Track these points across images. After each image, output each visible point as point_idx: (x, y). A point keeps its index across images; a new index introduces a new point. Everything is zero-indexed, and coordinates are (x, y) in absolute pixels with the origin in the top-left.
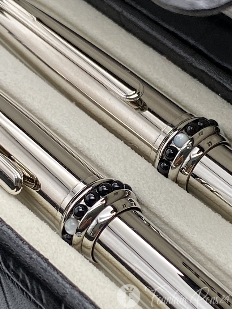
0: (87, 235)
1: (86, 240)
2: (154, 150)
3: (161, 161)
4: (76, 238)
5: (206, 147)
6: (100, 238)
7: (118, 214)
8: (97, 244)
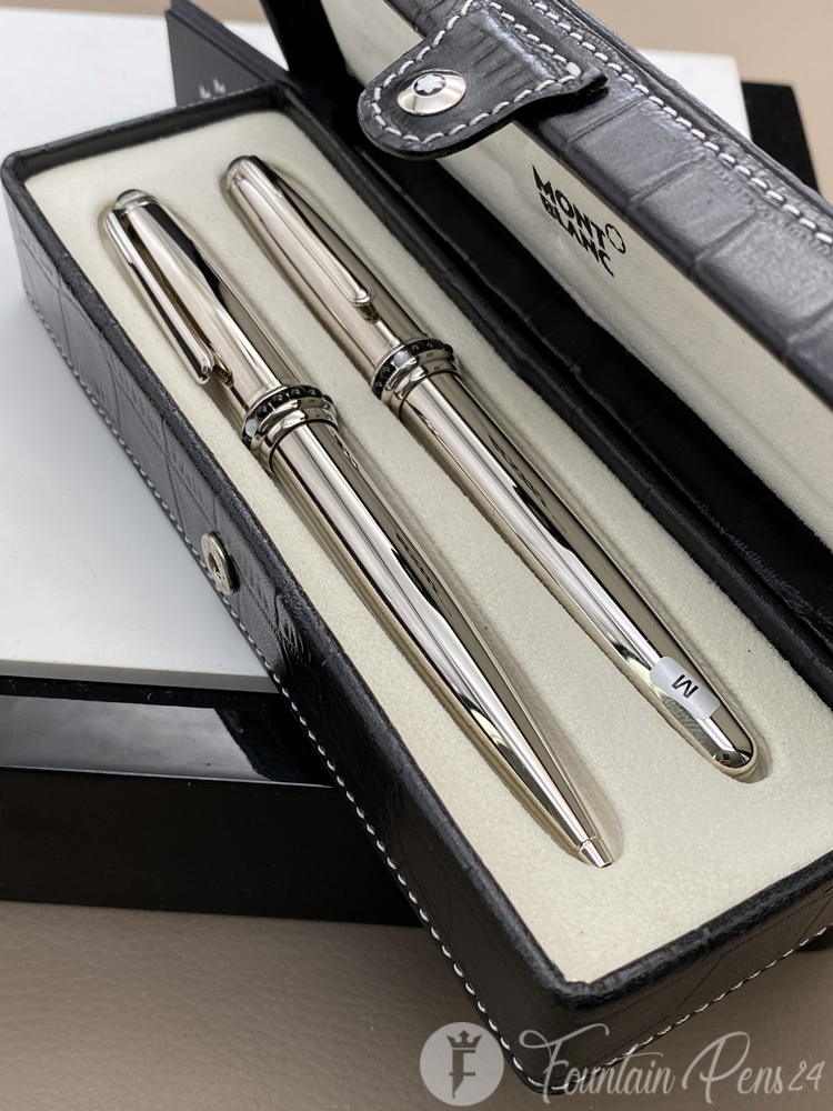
0: (267, 440)
1: (264, 445)
2: (373, 365)
3: (378, 378)
4: (254, 442)
5: (431, 370)
6: (281, 444)
7: (307, 421)
8: (276, 451)
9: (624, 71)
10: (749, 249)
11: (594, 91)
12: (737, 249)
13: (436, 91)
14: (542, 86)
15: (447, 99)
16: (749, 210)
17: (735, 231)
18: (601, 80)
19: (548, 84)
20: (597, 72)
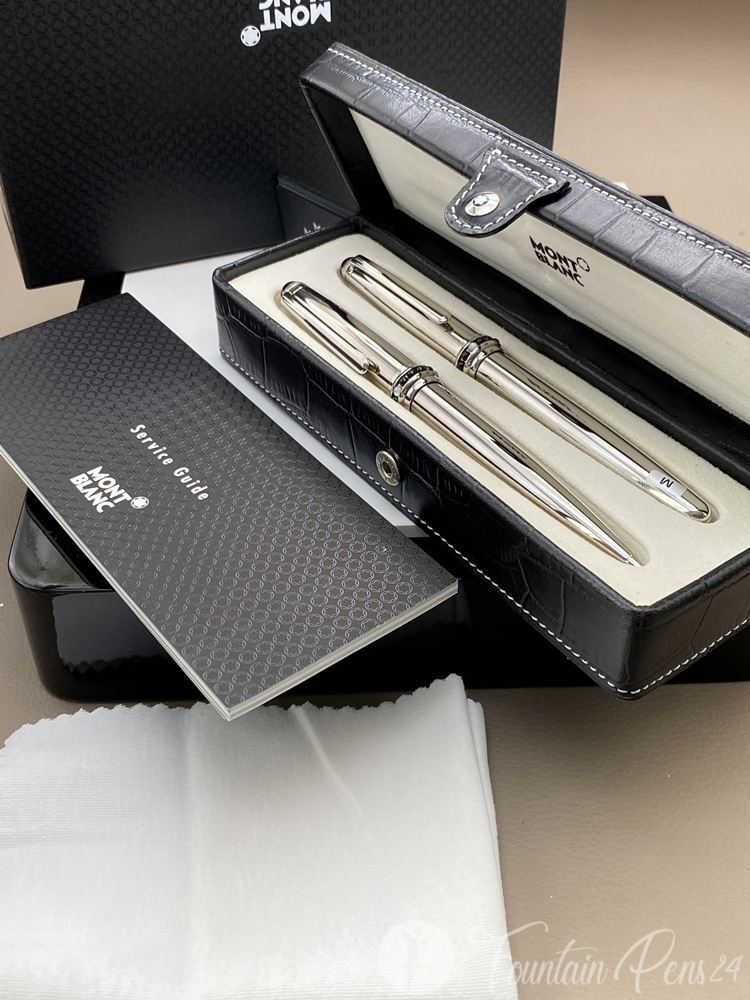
1: (406, 400)
2: (455, 355)
4: (400, 399)
5: (489, 352)
6: (415, 398)
7: (427, 384)
8: (414, 402)
9: (577, 178)
10: (657, 249)
11: (564, 191)
12: (650, 250)
13: (485, 203)
14: (538, 192)
15: (491, 205)
16: (653, 233)
17: (648, 242)
18: (568, 184)
19: (541, 190)
20: (565, 180)
